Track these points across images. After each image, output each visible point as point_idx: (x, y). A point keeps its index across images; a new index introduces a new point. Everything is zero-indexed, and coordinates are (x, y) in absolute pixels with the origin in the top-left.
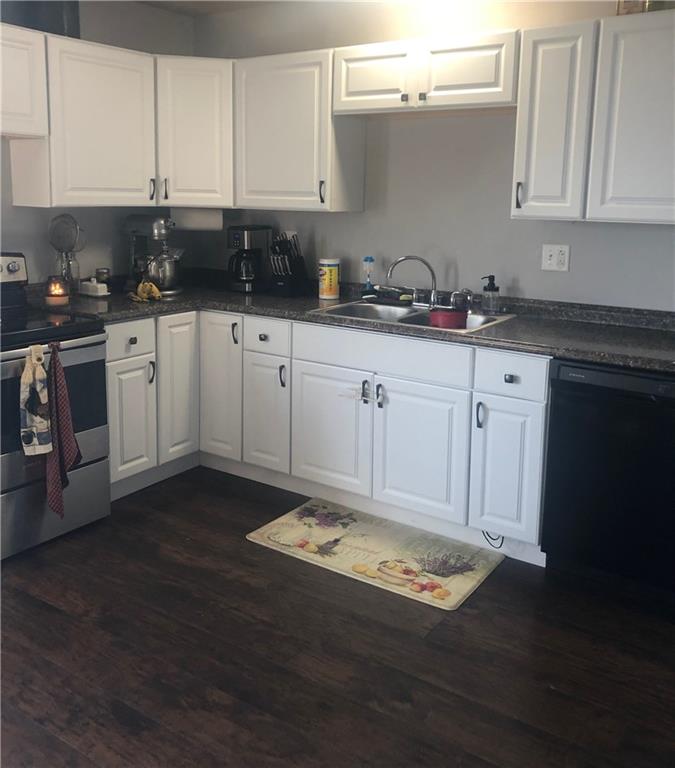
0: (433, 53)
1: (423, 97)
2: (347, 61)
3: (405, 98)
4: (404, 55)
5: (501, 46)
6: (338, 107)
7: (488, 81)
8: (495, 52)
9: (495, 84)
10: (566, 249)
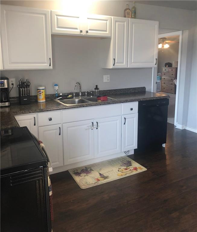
0: (88, 18)
1: (87, 32)
2: (57, 15)
3: (81, 31)
4: (78, 17)
5: (107, 20)
6: (54, 31)
7: (104, 30)
8: (106, 22)
9: (106, 31)
10: (109, 76)
